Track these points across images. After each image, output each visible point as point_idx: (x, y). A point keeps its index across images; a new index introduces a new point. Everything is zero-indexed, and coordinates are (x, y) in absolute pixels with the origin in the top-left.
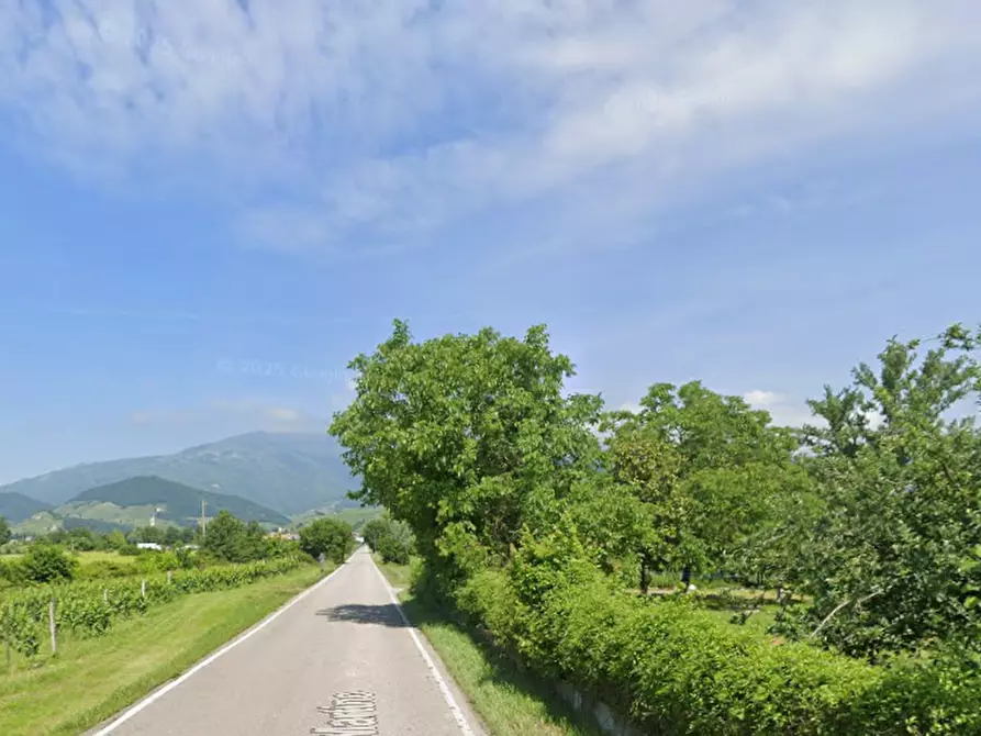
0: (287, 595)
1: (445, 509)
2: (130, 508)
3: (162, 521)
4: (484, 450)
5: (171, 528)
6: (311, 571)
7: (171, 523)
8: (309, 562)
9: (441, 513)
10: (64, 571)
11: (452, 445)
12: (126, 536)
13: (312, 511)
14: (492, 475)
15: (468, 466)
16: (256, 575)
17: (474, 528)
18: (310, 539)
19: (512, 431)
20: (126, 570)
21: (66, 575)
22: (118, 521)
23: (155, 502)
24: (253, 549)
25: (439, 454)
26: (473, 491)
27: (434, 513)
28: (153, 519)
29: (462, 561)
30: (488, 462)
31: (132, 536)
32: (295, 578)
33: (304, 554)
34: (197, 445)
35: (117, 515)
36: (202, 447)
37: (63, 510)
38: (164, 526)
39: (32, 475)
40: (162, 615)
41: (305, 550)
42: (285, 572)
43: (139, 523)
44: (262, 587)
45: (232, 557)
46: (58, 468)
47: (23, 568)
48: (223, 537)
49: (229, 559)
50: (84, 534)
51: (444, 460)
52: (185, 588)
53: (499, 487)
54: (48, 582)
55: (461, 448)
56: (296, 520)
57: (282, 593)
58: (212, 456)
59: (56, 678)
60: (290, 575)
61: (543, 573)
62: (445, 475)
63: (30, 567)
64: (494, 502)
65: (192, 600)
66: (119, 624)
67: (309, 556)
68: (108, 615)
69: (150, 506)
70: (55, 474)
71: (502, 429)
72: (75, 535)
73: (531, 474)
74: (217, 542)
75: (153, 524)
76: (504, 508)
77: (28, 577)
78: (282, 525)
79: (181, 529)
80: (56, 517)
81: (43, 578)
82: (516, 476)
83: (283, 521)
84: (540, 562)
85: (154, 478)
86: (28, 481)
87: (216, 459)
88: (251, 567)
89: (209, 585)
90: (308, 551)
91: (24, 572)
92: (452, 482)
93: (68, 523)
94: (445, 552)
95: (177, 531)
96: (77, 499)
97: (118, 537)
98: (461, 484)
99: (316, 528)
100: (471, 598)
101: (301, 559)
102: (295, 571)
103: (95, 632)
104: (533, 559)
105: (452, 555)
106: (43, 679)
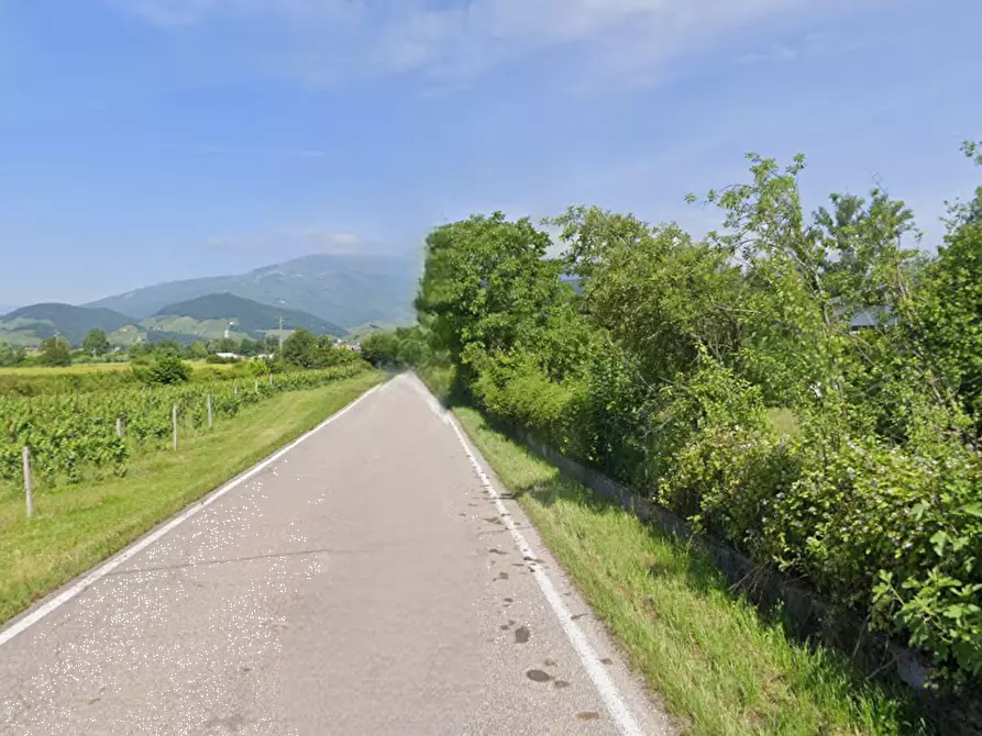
0: (356, 393)
1: (466, 334)
2: (206, 322)
3: (234, 334)
4: (490, 296)
5: (245, 341)
6: (372, 376)
7: (244, 335)
8: (369, 368)
9: (463, 336)
10: (183, 375)
11: (469, 295)
12: (207, 346)
13: (368, 325)
14: (496, 312)
15: (479, 308)
16: (331, 378)
17: (484, 346)
18: (369, 349)
19: (508, 286)
20: (228, 375)
21: (184, 378)
22: (196, 333)
23: (229, 316)
24: (323, 358)
25: (462, 299)
26: (483, 323)
27: (459, 335)
28: (227, 332)
29: (475, 366)
30: (493, 305)
31: (212, 346)
32: (359, 381)
33: (365, 362)
34: (265, 265)
35: (194, 328)
36: (268, 268)
37: (146, 324)
38: (239, 338)
39: (118, 293)
40: (269, 407)
41: (365, 359)
42: (351, 376)
43: (217, 335)
44: (335, 387)
45: (307, 365)
46: (141, 287)
47: (152, 373)
48: (299, 348)
49: (305, 366)
50: (171, 345)
51: (464, 303)
52: (280, 388)
53: (499, 320)
54: (171, 383)
55: (476, 295)
56: (353, 331)
57: (353, 391)
58: (278, 275)
59: (221, 440)
60: (357, 378)
61: (506, 372)
62: (466, 312)
63: (157, 372)
64: (497, 330)
65: (287, 396)
66: (242, 412)
67: (369, 364)
68: (238, 404)
69: (224, 320)
70: (138, 292)
71: (502, 284)
72: (163, 346)
73: (519, 312)
74: (295, 353)
75: (226, 336)
76: (503, 333)
77: (156, 380)
78: (339, 336)
79: (254, 340)
80: (140, 329)
81: (167, 381)
82: (511, 313)
83: (341, 333)
84: (505, 366)
85: (227, 295)
86: (114, 298)
87: (282, 279)
88: (327, 372)
89: (297, 385)
90: (368, 360)
91: (153, 376)
92: (471, 317)
93: (152, 335)
94: (465, 361)
95: (250, 343)
96: (161, 313)
97: (200, 347)
98: (477, 317)
99: (374, 341)
100: (479, 389)
101: (363, 366)
102: (359, 376)
103: (229, 416)
104: (502, 365)
105: (470, 363)
106: (213, 440)
